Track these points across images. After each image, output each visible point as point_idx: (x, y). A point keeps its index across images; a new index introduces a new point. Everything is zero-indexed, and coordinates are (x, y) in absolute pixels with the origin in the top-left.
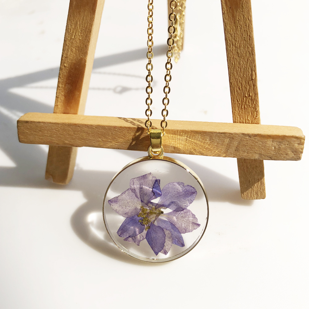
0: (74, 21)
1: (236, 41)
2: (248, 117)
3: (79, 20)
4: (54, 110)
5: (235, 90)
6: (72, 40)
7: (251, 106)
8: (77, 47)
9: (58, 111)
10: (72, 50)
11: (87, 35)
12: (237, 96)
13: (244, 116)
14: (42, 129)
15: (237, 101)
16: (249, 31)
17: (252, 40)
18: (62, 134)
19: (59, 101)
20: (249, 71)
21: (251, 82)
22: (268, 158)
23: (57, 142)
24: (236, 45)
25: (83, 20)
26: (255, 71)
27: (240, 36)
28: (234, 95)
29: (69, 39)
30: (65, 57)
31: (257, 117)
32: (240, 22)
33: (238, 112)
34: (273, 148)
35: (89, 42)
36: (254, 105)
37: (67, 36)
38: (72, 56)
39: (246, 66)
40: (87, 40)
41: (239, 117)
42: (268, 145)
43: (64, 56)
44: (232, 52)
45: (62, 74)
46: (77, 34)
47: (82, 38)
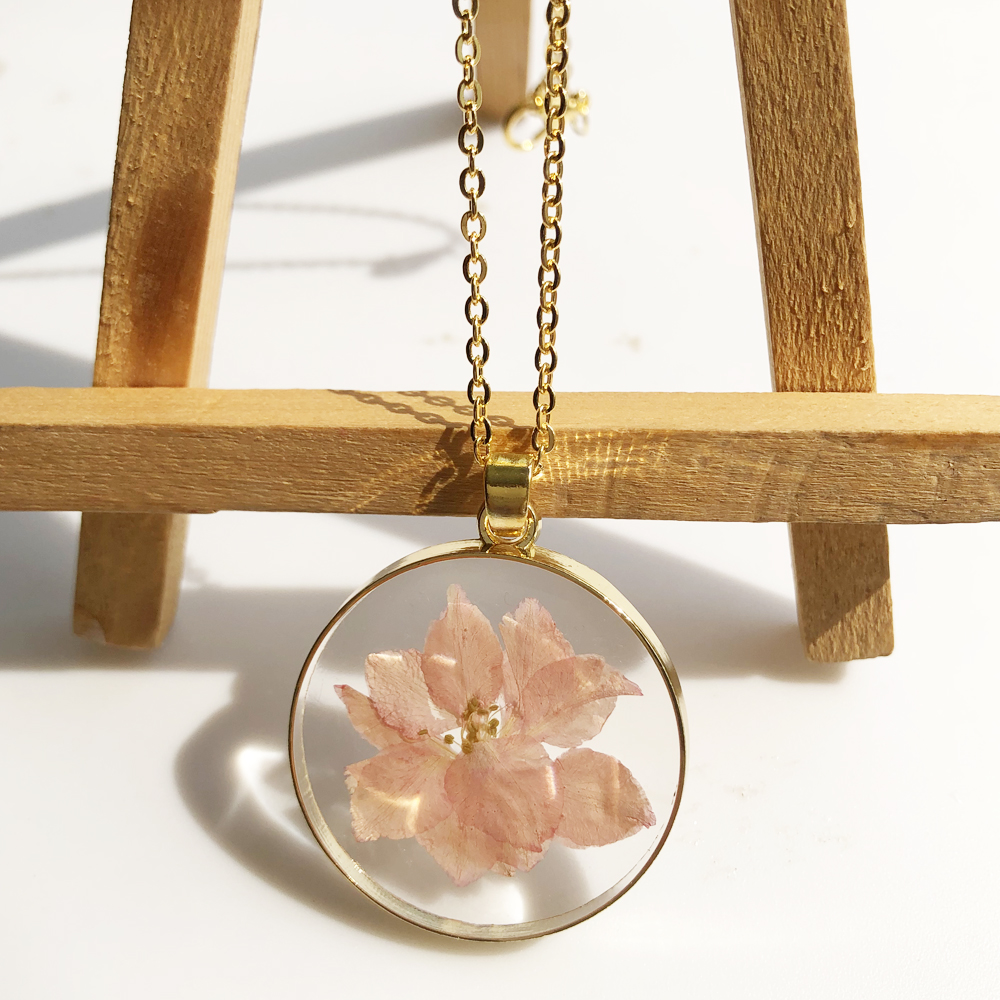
0: (157, 26)
1: (785, 87)
2: (830, 369)
3: (178, 22)
4: (95, 374)
5: (785, 271)
6: (153, 102)
7: (841, 329)
8: (175, 128)
9: (109, 378)
10: (154, 141)
11: (211, 80)
12: (790, 293)
13: (817, 365)
14: (55, 453)
15: (793, 311)
16: (834, 49)
17: (845, 83)
18: (135, 466)
19: (112, 339)
20: (834, 200)
21: (843, 238)
22: (916, 518)
23: (115, 500)
24: (787, 103)
25: (195, 22)
26: (857, 196)
27: (802, 68)
28: (779, 288)
29: (143, 97)
30: (128, 169)
31: (863, 365)
32: (799, 18)
33: (796, 350)
34: (935, 479)
35: (221, 107)
36: (852, 324)
37: (133, 86)
38: (156, 164)
39: (822, 181)
40: (212, 101)
41: (797, 369)
42: (918, 471)
43: (126, 164)
44: (772, 132)
45: (118, 236)
46: (173, 78)
47: (194, 93)
